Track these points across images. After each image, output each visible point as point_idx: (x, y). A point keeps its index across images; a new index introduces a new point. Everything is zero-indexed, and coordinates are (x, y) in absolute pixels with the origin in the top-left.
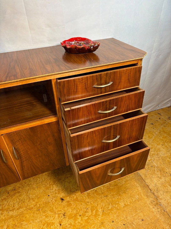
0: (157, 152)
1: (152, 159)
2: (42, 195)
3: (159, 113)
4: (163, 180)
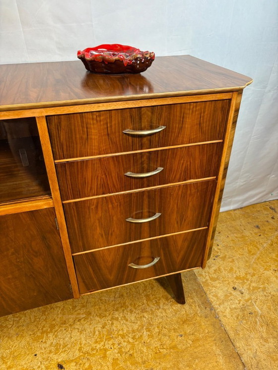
0: (263, 283)
1: (253, 297)
2: (23, 353)
3: (273, 206)
4: (271, 345)
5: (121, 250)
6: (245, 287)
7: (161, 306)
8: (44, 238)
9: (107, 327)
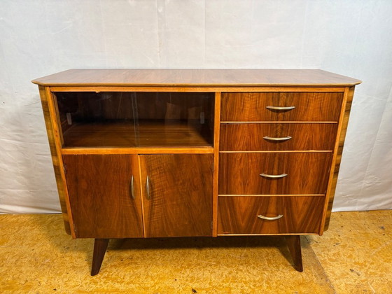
1: (369, 280)
5: (253, 200)
6: (362, 271)
7: (281, 269)
8: (202, 176)
9: (233, 274)
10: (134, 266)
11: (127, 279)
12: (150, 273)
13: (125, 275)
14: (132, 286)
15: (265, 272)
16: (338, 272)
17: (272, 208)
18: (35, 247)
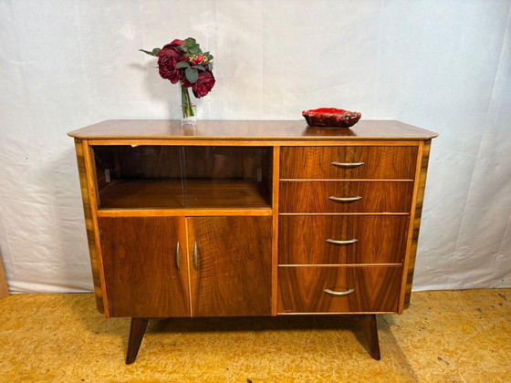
0: (475, 359)
1: (459, 369)
2: (216, 365)
3: (503, 294)
5: (319, 271)
6: (453, 359)
7: (354, 356)
8: (260, 243)
9: (296, 362)
10: (177, 353)
11: (170, 368)
12: (197, 361)
13: (166, 364)
14: (175, 376)
15: (336, 361)
16: (422, 360)
17: (341, 281)
18: (58, 332)
